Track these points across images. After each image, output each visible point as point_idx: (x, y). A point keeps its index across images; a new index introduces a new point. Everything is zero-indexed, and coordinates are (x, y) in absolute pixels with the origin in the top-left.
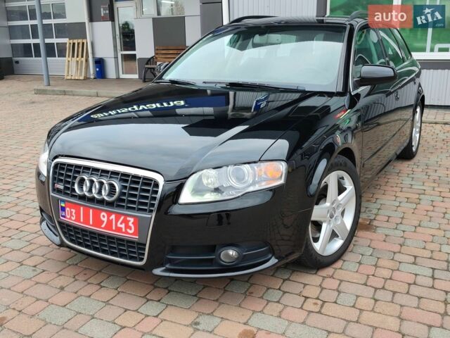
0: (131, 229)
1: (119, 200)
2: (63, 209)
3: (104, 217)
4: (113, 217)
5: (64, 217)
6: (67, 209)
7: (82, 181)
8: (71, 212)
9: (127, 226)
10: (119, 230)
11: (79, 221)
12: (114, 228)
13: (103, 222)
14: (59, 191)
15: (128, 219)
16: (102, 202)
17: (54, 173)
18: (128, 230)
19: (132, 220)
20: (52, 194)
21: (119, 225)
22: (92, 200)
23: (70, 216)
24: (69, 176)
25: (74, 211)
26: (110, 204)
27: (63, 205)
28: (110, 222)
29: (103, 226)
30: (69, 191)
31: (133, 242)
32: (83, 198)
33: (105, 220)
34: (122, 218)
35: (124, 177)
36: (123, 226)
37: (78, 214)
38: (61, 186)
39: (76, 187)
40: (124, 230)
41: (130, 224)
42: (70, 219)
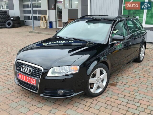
0: (34, 82)
1: (32, 74)
2: (18, 75)
3: (28, 78)
4: (30, 78)
5: (18, 77)
6: (19, 75)
7: (23, 67)
8: (20, 76)
9: (33, 82)
10: (31, 82)
11: (22, 79)
12: (30, 82)
13: (27, 80)
14: (17, 70)
15: (34, 79)
16: (27, 74)
17: (17, 64)
18: (34, 83)
19: (34, 80)
20: (16, 70)
21: (31, 81)
22: (25, 73)
23: (20, 77)
24: (20, 66)
25: (21, 76)
26: (29, 75)
27: (18, 74)
28: (29, 80)
29: (27, 81)
30: (19, 70)
31: (35, 86)
32: (23, 72)
33: (28, 79)
34: (32, 79)
35: (33, 67)
36: (32, 81)
37: (21, 77)
38: (18, 68)
39: (21, 69)
40: (32, 82)
41: (34, 81)
42: (20, 78)
